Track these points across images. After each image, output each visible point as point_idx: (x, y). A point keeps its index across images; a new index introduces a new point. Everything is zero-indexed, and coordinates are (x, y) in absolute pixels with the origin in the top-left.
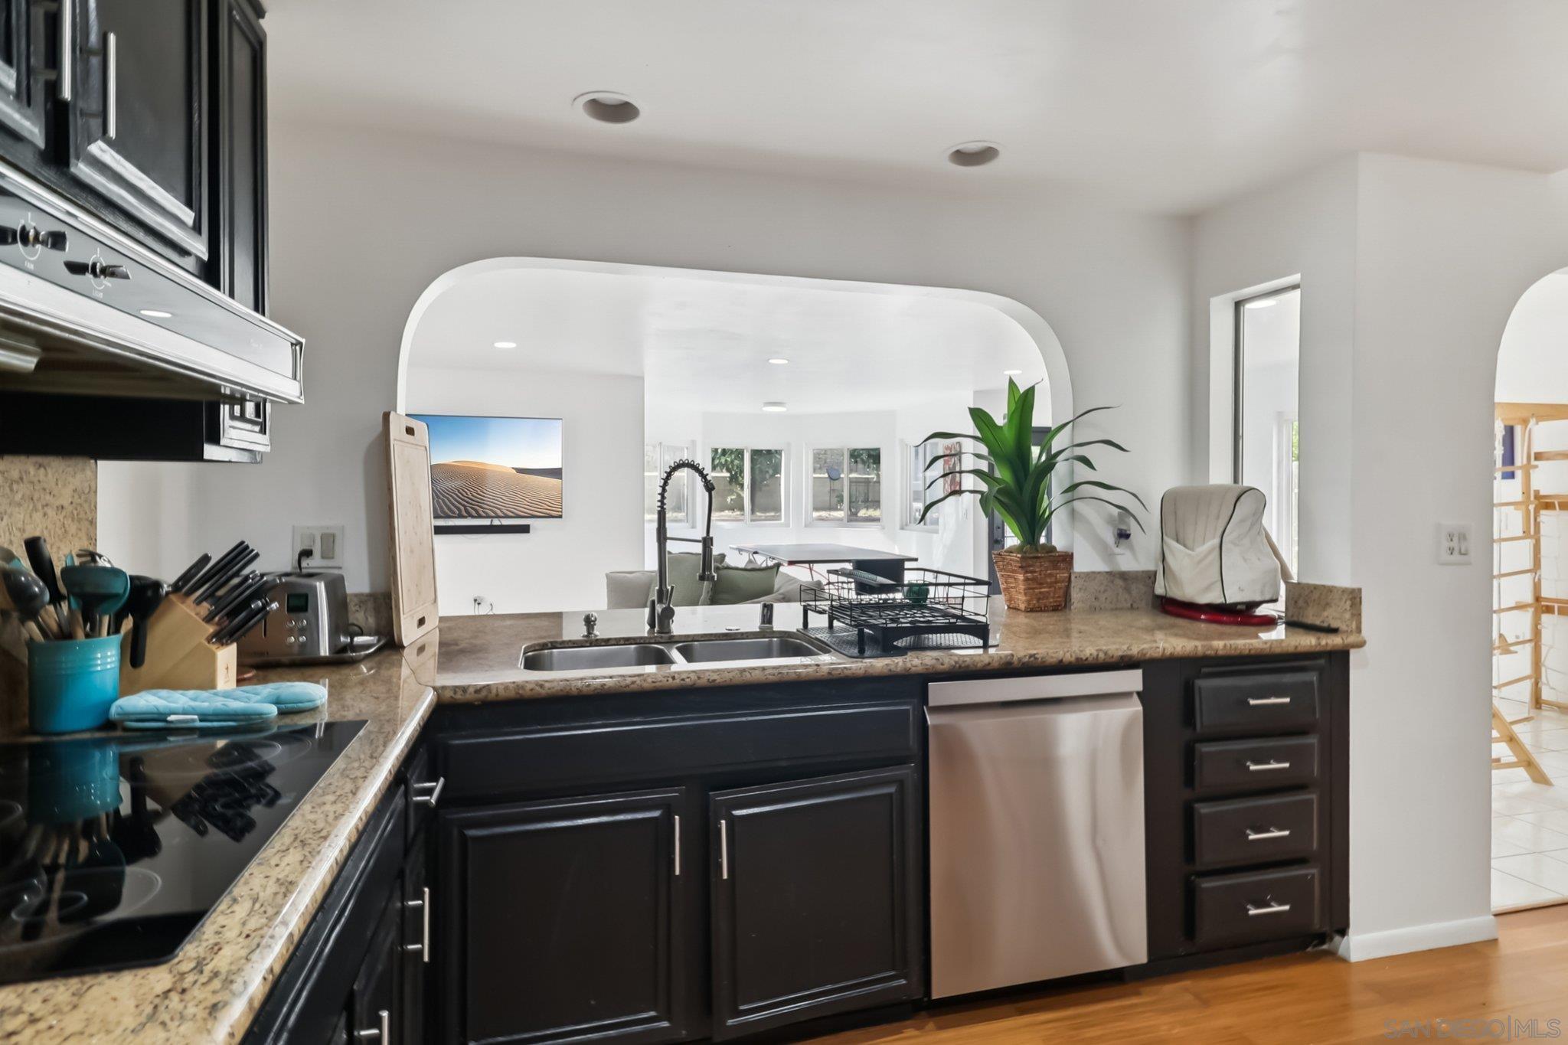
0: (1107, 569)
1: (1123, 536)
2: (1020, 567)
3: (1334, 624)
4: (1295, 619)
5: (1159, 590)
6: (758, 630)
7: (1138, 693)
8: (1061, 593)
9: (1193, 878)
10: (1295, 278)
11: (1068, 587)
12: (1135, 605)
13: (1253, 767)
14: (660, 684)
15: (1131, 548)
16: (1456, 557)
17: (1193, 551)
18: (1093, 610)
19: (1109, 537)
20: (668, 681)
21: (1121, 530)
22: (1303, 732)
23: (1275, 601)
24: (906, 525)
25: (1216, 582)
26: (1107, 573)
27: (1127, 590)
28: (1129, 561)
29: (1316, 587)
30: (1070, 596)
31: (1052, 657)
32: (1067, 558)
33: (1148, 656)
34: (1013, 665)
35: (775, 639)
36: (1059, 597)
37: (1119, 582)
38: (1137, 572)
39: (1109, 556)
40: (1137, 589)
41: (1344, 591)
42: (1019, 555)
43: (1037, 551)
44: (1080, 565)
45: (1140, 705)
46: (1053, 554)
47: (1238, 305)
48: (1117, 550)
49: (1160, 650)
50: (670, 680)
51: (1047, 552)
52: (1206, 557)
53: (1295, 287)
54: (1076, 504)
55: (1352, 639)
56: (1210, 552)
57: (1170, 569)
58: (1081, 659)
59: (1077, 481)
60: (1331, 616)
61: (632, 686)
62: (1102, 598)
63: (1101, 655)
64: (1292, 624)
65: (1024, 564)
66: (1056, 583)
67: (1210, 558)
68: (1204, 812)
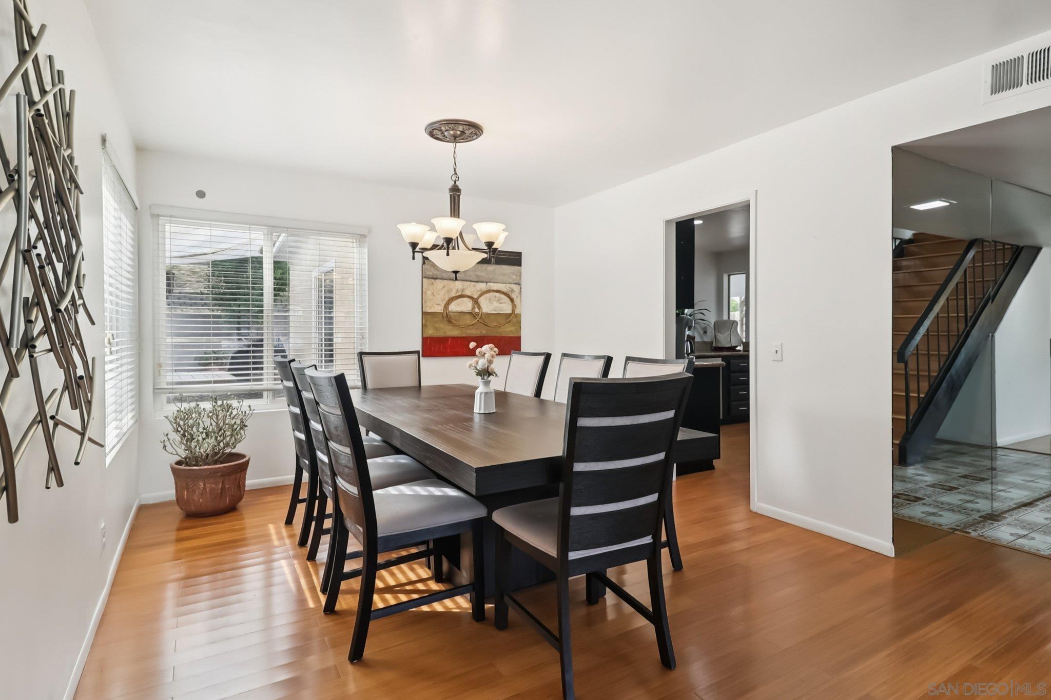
0: (702, 341)
1: (705, 332)
5: (714, 345)
15: (707, 335)
17: (723, 335)
19: (702, 332)
25: (729, 341)
27: (708, 344)
28: (707, 339)
37: (706, 343)
38: (709, 341)
39: (702, 338)
40: (710, 346)
44: (696, 340)
47: (729, 276)
48: (704, 336)
53: (745, 273)
54: (696, 324)
56: (728, 335)
57: (718, 339)
62: (701, 348)
68: (732, 388)
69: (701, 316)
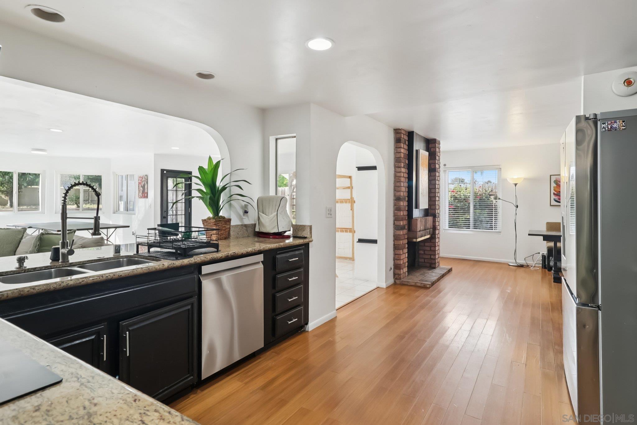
0: (241, 224)
1: (246, 212)
2: (214, 224)
3: (306, 236)
4: (295, 235)
5: (257, 230)
6: (113, 256)
7: (262, 262)
8: (227, 233)
9: (274, 317)
10: (295, 135)
11: (229, 231)
12: (249, 236)
13: (290, 280)
14: (96, 280)
15: (248, 216)
16: (330, 216)
17: (268, 216)
18: (237, 238)
19: (241, 212)
20: (100, 278)
21: (245, 210)
22: (299, 268)
23: (290, 230)
24: (117, 211)
25: (276, 226)
26: (241, 225)
27: (247, 230)
28: (249, 220)
29: (301, 226)
30: (230, 233)
31: (240, 253)
32: (229, 220)
33: (265, 249)
34: (229, 257)
35: (125, 259)
36: (227, 234)
37: (244, 228)
38: (249, 224)
39: (241, 219)
40: (250, 230)
41: (308, 226)
42: (214, 220)
43: (220, 218)
44: (233, 223)
45: (262, 265)
46: (225, 219)
47: (276, 139)
48: (244, 217)
49: (268, 247)
50: (101, 277)
51: (223, 219)
52: (273, 217)
53: (295, 137)
54: (232, 202)
55: (310, 240)
56: (274, 216)
57: (262, 223)
58: (248, 252)
59: (232, 194)
60: (306, 233)
61: (83, 282)
62: (240, 234)
63: (253, 250)
64: (295, 237)
65: (216, 223)
66: (226, 229)
67: (274, 218)
68: (278, 295)
69: (239, 191)
